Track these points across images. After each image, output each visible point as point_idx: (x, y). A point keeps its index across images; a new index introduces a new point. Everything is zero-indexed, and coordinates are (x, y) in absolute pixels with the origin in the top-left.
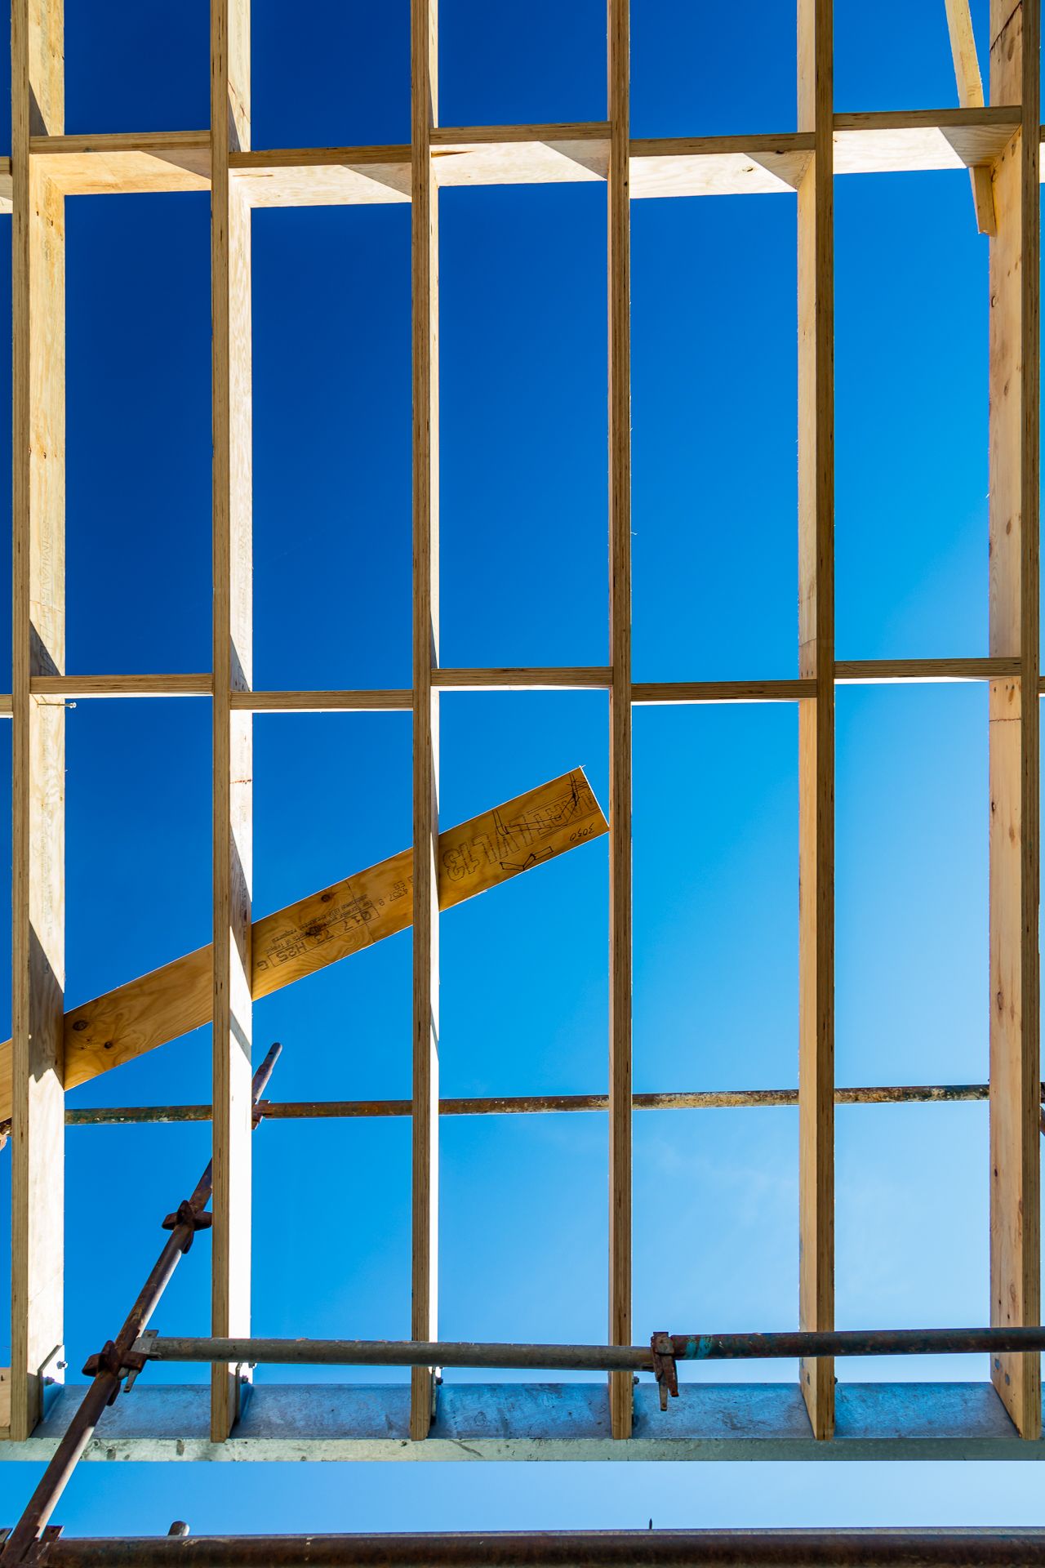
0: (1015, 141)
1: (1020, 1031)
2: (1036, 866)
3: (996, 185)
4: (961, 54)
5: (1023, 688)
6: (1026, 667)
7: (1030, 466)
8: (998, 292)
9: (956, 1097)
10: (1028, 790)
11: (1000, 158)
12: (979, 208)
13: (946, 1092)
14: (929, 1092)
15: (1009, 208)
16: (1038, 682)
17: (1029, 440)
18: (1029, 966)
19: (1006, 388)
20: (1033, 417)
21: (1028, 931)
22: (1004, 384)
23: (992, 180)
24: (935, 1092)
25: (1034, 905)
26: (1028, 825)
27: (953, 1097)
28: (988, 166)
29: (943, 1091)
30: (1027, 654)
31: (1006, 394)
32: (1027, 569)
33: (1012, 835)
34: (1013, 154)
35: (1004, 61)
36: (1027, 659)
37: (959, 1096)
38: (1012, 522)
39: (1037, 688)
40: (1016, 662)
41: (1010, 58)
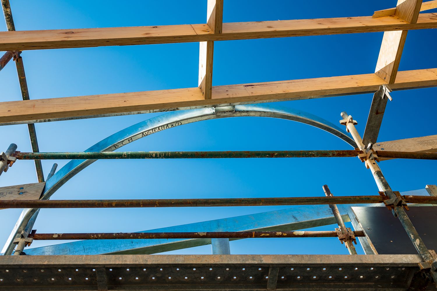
0: (405, 22)
1: (61, 40)
2: (136, 43)
3: (389, 17)
4: (431, 4)
5: (210, 35)
6: (218, 36)
7: (294, 33)
8: (353, 20)
9: (8, 20)
10: (168, 39)
11: (398, 18)
12: (383, 11)
13: (9, 15)
14: (8, 7)
15: (382, 21)
16: (211, 41)
17: (303, 32)
18: (91, 42)
19: (321, 24)
20: (311, 33)
21: (107, 41)
22: (321, 23)
23: (390, 16)
24: (8, 10)
25: (119, 44)
26: (154, 40)
27: (8, 18)
28: (395, 15)
29: (9, 13)
30: (223, 36)
31: (318, 24)
32: (256, 34)
33: (147, 34)
34: (400, 21)
35: (429, 17)
36: (221, 35)
37: (9, 21)
38: (273, 28)
39: (209, 41)
40: (220, 32)
41: (430, 19)
